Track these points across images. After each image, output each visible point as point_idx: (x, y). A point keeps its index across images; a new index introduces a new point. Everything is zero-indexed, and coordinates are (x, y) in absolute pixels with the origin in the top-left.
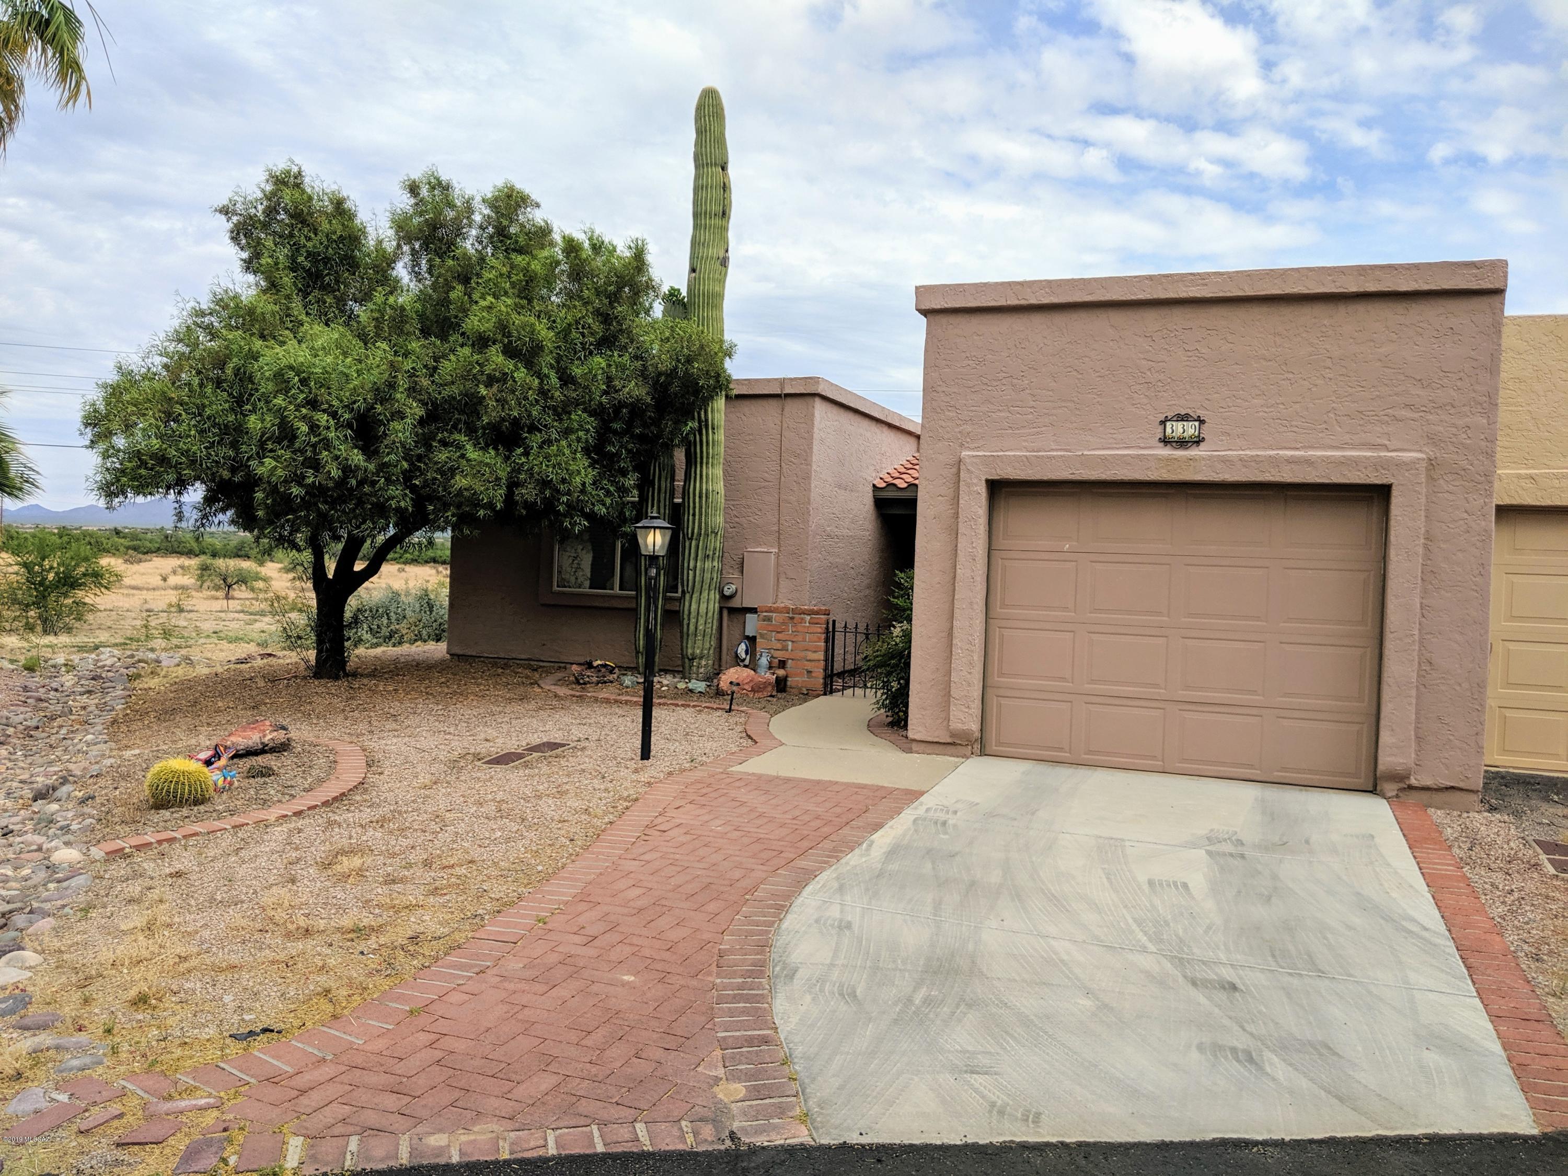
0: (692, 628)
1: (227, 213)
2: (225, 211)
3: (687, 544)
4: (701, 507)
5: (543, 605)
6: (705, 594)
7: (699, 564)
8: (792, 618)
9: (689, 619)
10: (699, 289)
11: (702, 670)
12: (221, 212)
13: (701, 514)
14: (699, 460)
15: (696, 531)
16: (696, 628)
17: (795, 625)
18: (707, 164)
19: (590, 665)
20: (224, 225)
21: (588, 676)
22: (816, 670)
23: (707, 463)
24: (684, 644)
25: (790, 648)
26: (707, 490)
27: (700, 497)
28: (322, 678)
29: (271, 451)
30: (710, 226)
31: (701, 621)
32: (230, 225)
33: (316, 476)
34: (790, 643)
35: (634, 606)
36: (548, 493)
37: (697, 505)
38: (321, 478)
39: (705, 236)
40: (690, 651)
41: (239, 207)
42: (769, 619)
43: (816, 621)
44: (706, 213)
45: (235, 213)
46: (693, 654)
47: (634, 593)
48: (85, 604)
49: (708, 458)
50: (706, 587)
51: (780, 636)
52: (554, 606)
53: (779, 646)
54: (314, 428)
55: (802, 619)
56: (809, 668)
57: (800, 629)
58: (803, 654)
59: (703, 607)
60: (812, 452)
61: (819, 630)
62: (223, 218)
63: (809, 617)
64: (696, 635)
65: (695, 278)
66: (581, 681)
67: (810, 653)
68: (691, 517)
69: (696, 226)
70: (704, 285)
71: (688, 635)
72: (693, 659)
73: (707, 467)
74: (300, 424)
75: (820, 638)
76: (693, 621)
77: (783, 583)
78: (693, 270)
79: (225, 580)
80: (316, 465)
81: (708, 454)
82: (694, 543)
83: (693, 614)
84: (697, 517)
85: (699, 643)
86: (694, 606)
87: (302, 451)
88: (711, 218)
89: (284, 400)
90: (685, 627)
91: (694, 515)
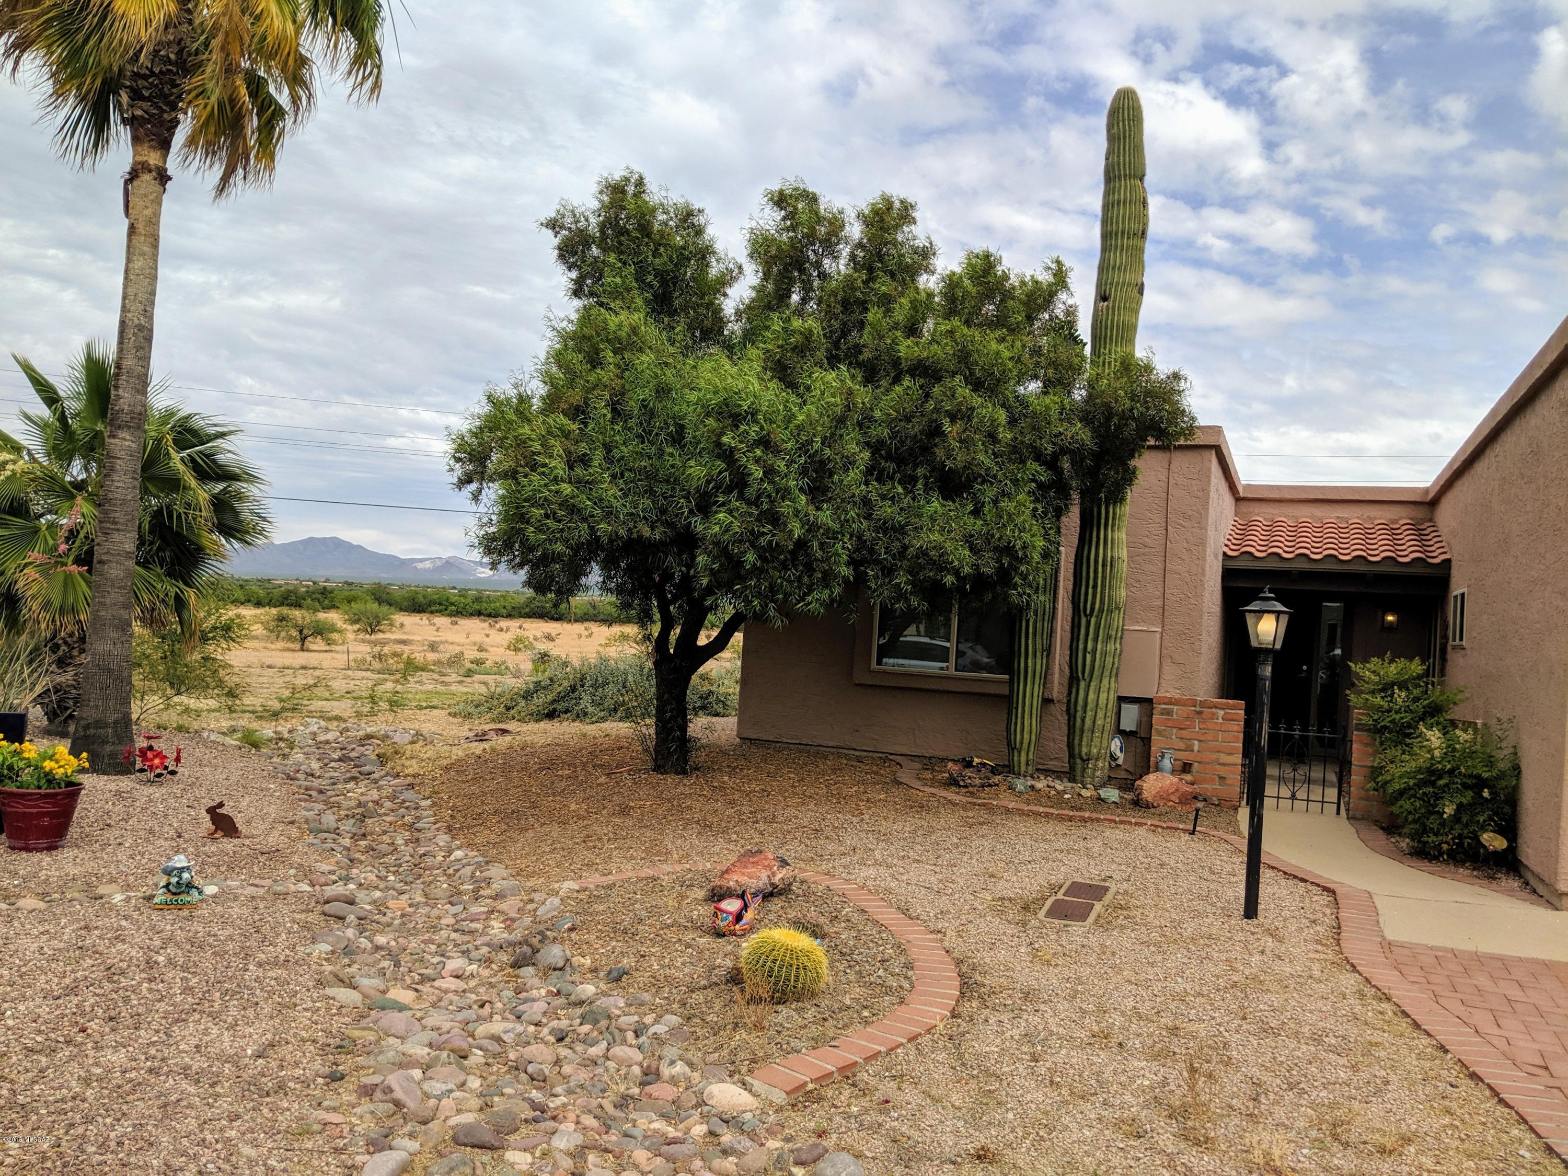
0: (1088, 722)
1: (554, 228)
2: (553, 225)
3: (1084, 621)
4: (1104, 578)
5: (857, 685)
6: (1105, 682)
7: (1099, 646)
8: (1200, 713)
9: (1085, 712)
10: (1112, 321)
11: (1098, 773)
12: (547, 226)
13: (1103, 586)
14: (1103, 521)
15: (1097, 606)
16: (1094, 723)
17: (1203, 721)
18: (1125, 176)
19: (968, 764)
20: (550, 242)
21: (970, 778)
22: (1231, 776)
23: (1113, 526)
24: (1076, 742)
25: (1196, 748)
26: (1112, 557)
27: (1104, 565)
28: (665, 773)
29: (723, 504)
30: (1128, 246)
31: (1100, 714)
32: (557, 241)
33: (774, 535)
34: (1196, 743)
35: (1005, 690)
36: (1005, 562)
37: (1100, 575)
38: (779, 536)
39: (1117, 258)
40: (1084, 750)
41: (568, 221)
42: (1169, 713)
43: (1231, 717)
44: (1123, 233)
45: (562, 227)
46: (1087, 754)
47: (1007, 677)
48: (214, 659)
49: (1114, 519)
50: (1107, 673)
51: (1184, 733)
52: (871, 686)
53: (1181, 745)
54: (770, 472)
55: (1214, 714)
56: (1222, 774)
57: (1210, 726)
58: (1215, 756)
59: (1103, 696)
60: (1208, 513)
61: (1236, 728)
62: (550, 233)
63: (1221, 713)
64: (1093, 732)
65: (1108, 307)
66: (962, 783)
67: (1222, 755)
68: (1090, 590)
69: (1104, 249)
70: (1119, 314)
71: (1082, 731)
72: (1088, 760)
73: (1112, 531)
74: (753, 467)
75: (1237, 738)
76: (1090, 714)
77: (1167, 669)
78: (1104, 298)
79: (301, 632)
80: (775, 519)
81: (1114, 514)
82: (1093, 620)
83: (1091, 705)
84: (1099, 590)
85: (1096, 741)
86: (1092, 696)
87: (756, 503)
88: (1129, 238)
89: (733, 438)
90: (1079, 721)
91: (1095, 587)
